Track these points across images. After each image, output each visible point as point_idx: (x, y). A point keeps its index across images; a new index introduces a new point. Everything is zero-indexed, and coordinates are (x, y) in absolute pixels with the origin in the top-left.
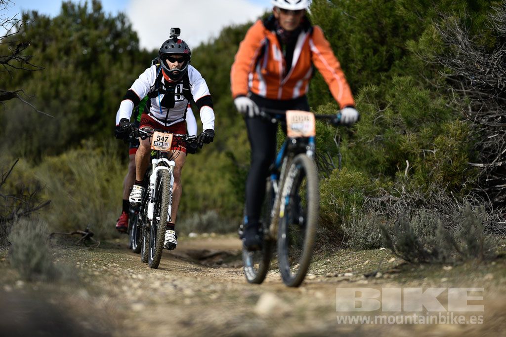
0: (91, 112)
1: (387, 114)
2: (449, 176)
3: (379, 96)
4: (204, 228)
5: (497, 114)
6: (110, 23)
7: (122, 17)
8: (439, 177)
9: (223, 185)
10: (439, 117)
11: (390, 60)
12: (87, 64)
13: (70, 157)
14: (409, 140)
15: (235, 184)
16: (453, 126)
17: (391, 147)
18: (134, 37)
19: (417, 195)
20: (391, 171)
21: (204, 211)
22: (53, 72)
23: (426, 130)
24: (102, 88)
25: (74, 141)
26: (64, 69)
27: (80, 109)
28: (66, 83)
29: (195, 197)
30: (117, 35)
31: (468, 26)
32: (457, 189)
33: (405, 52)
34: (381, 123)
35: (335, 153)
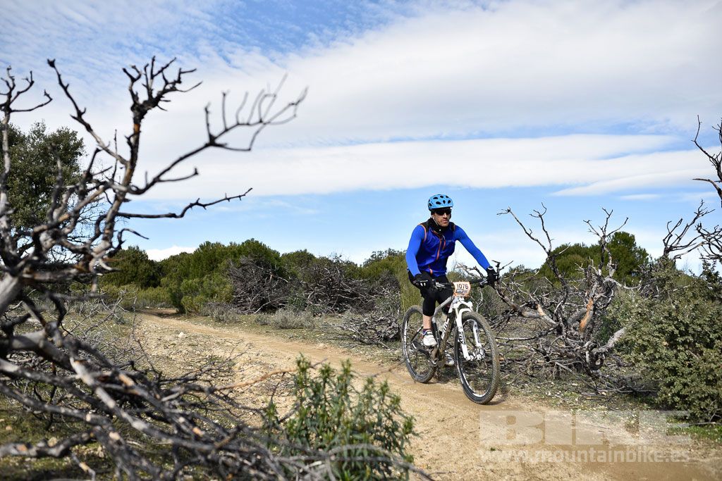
0: (134, 275)
1: (212, 282)
2: (226, 298)
3: (210, 277)
4: (161, 307)
5: (239, 283)
6: (141, 253)
7: (144, 251)
8: (224, 298)
9: (168, 295)
10: (225, 283)
11: (213, 268)
12: (134, 262)
13: (128, 285)
14: (217, 289)
15: (171, 296)
16: (228, 286)
17: (212, 290)
18: (147, 256)
19: (218, 303)
20: (212, 296)
21: (162, 302)
22: (125, 264)
23: (222, 287)
24: (138, 268)
25: (129, 282)
26: (128, 263)
27: (131, 274)
28: (128, 267)
29: (160, 298)
30: (143, 255)
31: (233, 261)
32: (228, 302)
33: (217, 266)
34: (211, 285)
35: (198, 291)
